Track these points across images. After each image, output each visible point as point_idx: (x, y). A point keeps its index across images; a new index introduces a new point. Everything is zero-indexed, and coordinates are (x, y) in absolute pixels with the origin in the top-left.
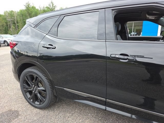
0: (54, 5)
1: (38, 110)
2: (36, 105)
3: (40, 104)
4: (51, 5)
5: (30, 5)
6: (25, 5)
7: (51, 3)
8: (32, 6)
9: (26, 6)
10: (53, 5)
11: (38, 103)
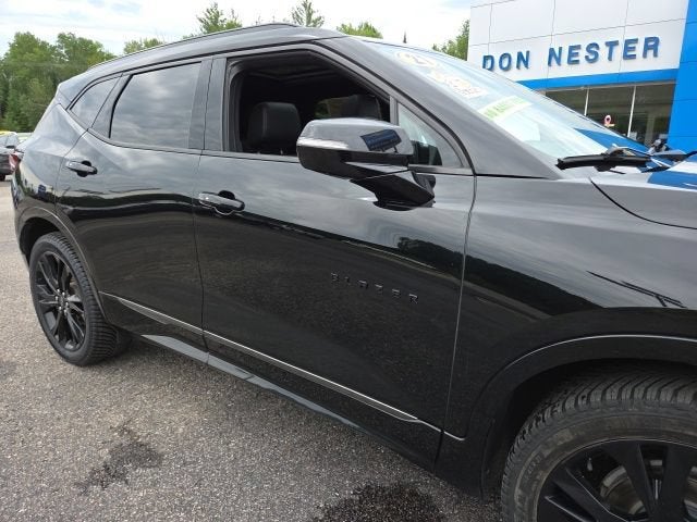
0: (314, 17)
1: (70, 367)
2: (68, 353)
3: (74, 350)
4: (304, 17)
5: (221, 18)
6: (203, 16)
7: (305, 5)
8: (229, 19)
9: (207, 23)
10: (309, 15)
11: (71, 347)
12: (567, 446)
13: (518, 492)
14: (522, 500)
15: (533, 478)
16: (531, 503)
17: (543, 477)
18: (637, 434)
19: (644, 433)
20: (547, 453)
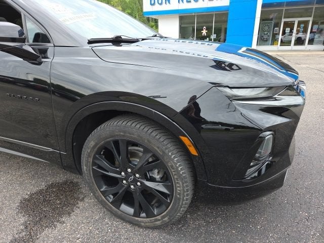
12: (94, 147)
13: (85, 168)
14: (86, 170)
15: (87, 161)
16: (89, 170)
17: (91, 160)
18: (110, 138)
19: (112, 137)
20: (89, 151)
